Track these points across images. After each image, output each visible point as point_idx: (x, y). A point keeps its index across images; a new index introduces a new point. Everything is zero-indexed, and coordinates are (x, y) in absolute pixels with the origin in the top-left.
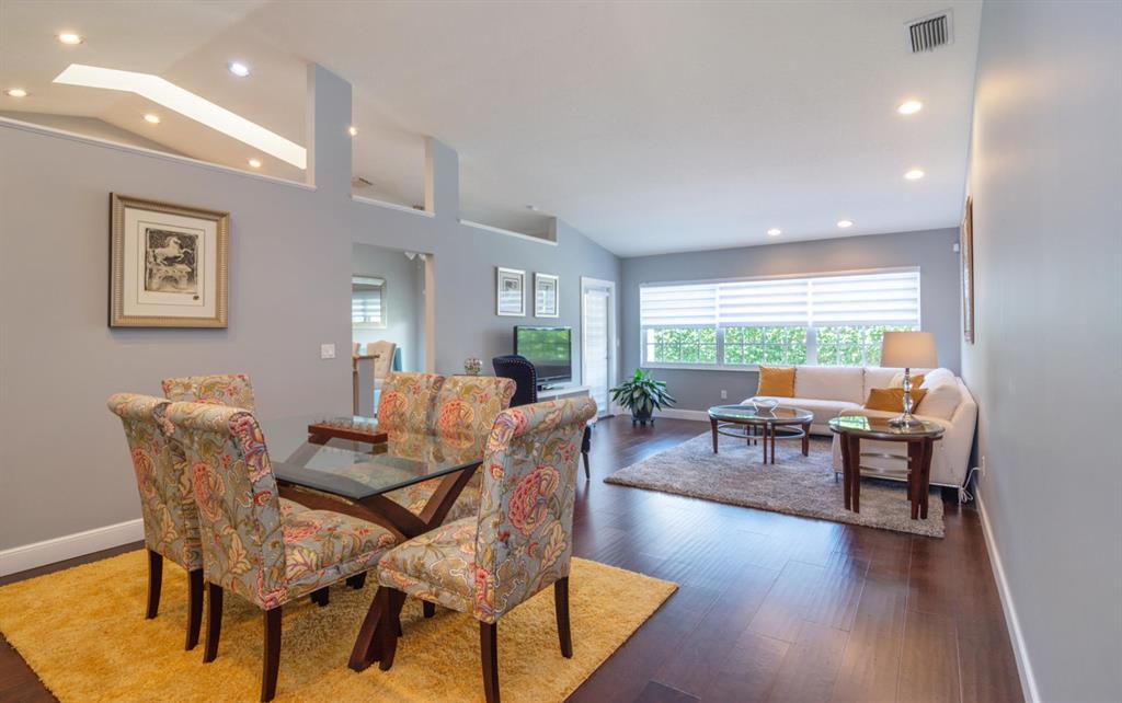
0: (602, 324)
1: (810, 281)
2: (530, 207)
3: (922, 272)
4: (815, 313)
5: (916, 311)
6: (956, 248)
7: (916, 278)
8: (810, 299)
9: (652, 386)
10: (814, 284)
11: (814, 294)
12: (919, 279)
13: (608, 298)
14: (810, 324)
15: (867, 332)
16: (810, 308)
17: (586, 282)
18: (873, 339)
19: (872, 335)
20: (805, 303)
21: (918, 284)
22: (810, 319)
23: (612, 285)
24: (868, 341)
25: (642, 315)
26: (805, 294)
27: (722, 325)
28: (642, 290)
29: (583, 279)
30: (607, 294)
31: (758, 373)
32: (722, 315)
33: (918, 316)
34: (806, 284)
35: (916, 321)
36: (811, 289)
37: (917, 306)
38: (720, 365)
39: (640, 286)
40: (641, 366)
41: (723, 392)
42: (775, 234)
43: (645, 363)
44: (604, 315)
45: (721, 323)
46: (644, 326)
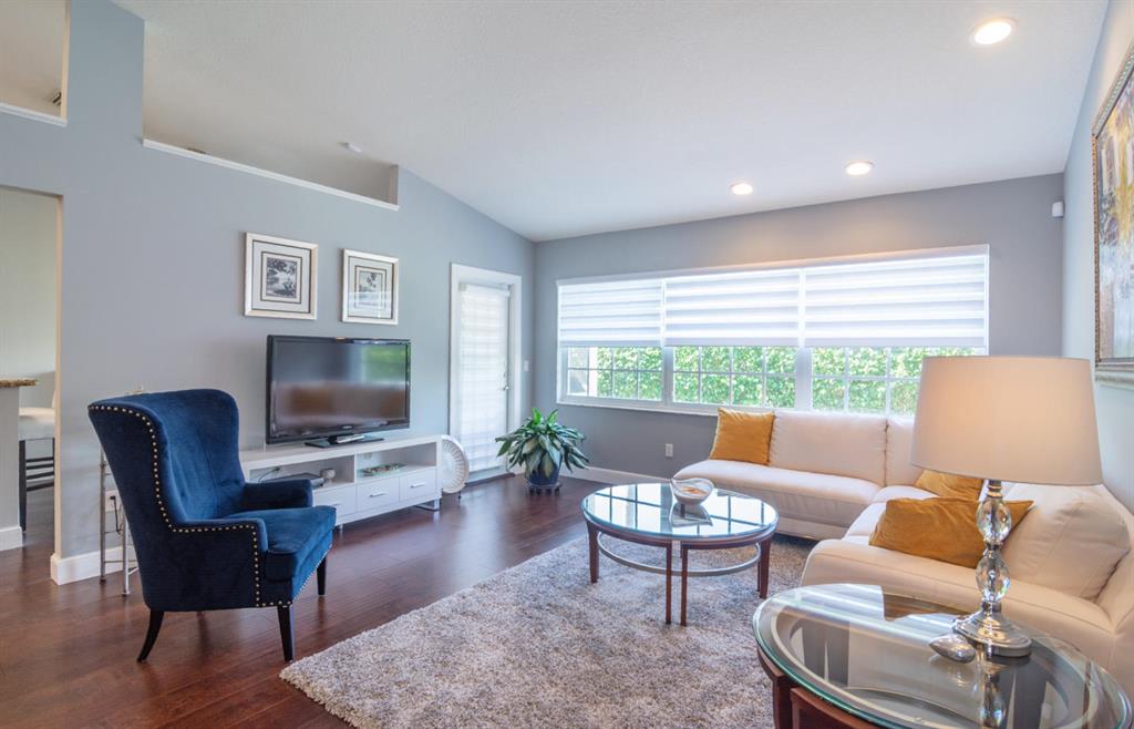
0: (498, 338)
1: (802, 272)
2: (346, 145)
3: (994, 255)
4: (811, 325)
5: (980, 321)
6: (1057, 209)
7: (982, 265)
8: (802, 301)
9: (553, 435)
10: (809, 277)
11: (809, 293)
12: (987, 268)
13: (509, 299)
14: (801, 343)
15: (900, 358)
16: (802, 317)
17: (460, 272)
18: (907, 368)
19: (907, 362)
20: (794, 309)
21: (984, 276)
22: (801, 334)
23: (517, 280)
24: (901, 371)
25: (561, 325)
26: (794, 293)
27: (671, 343)
28: (561, 289)
29: (454, 266)
30: (509, 294)
31: (716, 418)
32: (674, 327)
33: (984, 332)
34: (796, 277)
35: (982, 339)
36: (803, 285)
37: (984, 313)
38: (666, 404)
39: (558, 282)
40: (558, 402)
41: (667, 445)
42: (743, 191)
43: (564, 396)
44: (502, 324)
45: (668, 339)
46: (563, 342)
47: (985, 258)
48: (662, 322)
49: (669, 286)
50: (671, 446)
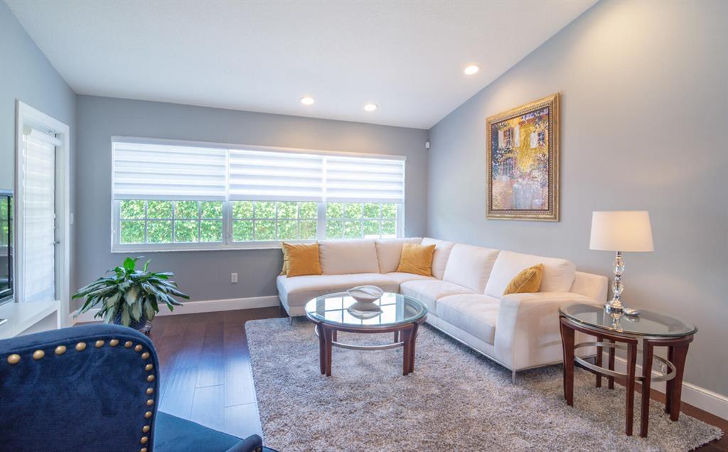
1: (325, 158)
3: (407, 162)
4: (329, 190)
6: (428, 145)
7: (402, 166)
8: (324, 175)
10: (328, 162)
11: (329, 171)
12: (404, 167)
13: (57, 148)
14: (324, 200)
17: (26, 113)
21: (403, 170)
22: (324, 195)
23: (64, 129)
25: (114, 179)
26: (319, 170)
27: (233, 198)
28: (116, 146)
29: (22, 105)
30: (57, 142)
31: (279, 250)
32: (233, 186)
33: (400, 197)
34: (320, 161)
35: (401, 200)
36: (325, 166)
37: (403, 188)
38: (226, 244)
39: (113, 138)
40: (112, 252)
41: (233, 274)
42: (307, 103)
43: (117, 245)
44: (49, 175)
45: (232, 195)
46: (116, 195)
47: (403, 163)
48: (227, 182)
49: (232, 155)
50: (236, 274)
